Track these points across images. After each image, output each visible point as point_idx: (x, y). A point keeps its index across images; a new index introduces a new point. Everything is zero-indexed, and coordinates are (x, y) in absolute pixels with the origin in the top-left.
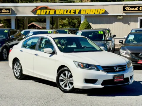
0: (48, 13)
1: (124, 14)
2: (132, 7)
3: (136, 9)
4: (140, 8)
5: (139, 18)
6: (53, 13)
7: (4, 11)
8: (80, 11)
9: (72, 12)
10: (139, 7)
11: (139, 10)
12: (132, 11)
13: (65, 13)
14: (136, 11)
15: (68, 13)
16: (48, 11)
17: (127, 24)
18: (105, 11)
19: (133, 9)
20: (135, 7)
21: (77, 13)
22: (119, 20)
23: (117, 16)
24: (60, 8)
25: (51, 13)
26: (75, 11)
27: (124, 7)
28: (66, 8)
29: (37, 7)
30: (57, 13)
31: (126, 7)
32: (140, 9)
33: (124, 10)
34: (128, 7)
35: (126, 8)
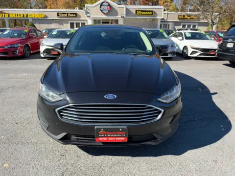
0: (3, 16)
1: (58, 18)
3: (66, 15)
6: (7, 16)
8: (27, 15)
9: (21, 16)
10: (68, 14)
11: (68, 16)
13: (16, 16)
15: (19, 16)
16: (4, 14)
17: (61, 25)
18: (45, 16)
19: (64, 15)
20: (65, 14)
21: (25, 17)
22: (56, 22)
23: (54, 20)
24: (12, 12)
25: (6, 16)
26: (23, 15)
27: (58, 13)
28: (17, 13)
30: (11, 16)
33: (58, 15)
35: (59, 14)
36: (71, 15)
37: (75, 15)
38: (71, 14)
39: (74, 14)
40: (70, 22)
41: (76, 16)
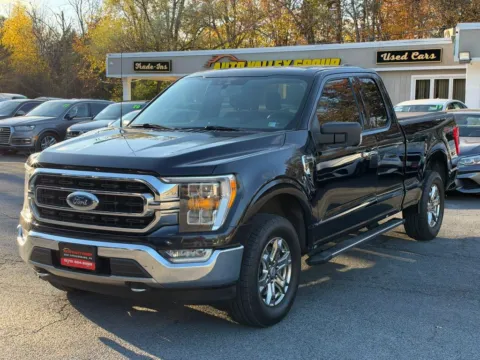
2: (395, 53)
3: (405, 57)
4: (414, 54)
5: (413, 76)
7: (159, 66)
8: (292, 62)
10: (410, 52)
12: (395, 61)
14: (404, 61)
18: (341, 61)
19: (398, 57)
20: (402, 53)
29: (215, 57)
31: (383, 53)
32: (413, 57)
34: (388, 52)
35: (384, 56)
36: (421, 57)
37: (433, 56)
38: (422, 52)
39: (430, 52)
40: (414, 78)
41: (438, 58)
